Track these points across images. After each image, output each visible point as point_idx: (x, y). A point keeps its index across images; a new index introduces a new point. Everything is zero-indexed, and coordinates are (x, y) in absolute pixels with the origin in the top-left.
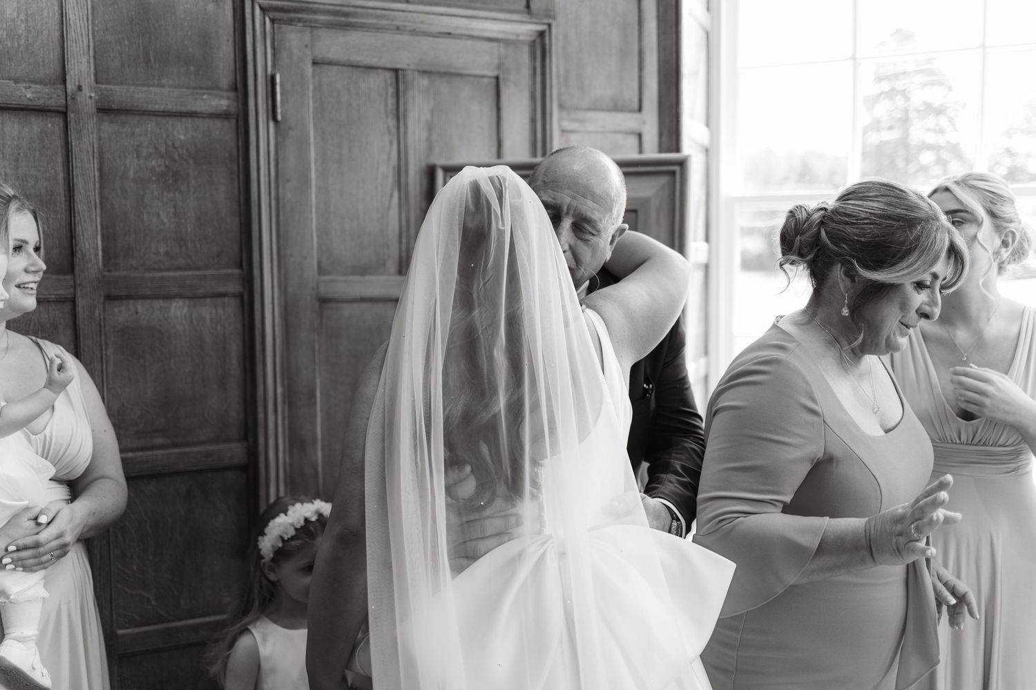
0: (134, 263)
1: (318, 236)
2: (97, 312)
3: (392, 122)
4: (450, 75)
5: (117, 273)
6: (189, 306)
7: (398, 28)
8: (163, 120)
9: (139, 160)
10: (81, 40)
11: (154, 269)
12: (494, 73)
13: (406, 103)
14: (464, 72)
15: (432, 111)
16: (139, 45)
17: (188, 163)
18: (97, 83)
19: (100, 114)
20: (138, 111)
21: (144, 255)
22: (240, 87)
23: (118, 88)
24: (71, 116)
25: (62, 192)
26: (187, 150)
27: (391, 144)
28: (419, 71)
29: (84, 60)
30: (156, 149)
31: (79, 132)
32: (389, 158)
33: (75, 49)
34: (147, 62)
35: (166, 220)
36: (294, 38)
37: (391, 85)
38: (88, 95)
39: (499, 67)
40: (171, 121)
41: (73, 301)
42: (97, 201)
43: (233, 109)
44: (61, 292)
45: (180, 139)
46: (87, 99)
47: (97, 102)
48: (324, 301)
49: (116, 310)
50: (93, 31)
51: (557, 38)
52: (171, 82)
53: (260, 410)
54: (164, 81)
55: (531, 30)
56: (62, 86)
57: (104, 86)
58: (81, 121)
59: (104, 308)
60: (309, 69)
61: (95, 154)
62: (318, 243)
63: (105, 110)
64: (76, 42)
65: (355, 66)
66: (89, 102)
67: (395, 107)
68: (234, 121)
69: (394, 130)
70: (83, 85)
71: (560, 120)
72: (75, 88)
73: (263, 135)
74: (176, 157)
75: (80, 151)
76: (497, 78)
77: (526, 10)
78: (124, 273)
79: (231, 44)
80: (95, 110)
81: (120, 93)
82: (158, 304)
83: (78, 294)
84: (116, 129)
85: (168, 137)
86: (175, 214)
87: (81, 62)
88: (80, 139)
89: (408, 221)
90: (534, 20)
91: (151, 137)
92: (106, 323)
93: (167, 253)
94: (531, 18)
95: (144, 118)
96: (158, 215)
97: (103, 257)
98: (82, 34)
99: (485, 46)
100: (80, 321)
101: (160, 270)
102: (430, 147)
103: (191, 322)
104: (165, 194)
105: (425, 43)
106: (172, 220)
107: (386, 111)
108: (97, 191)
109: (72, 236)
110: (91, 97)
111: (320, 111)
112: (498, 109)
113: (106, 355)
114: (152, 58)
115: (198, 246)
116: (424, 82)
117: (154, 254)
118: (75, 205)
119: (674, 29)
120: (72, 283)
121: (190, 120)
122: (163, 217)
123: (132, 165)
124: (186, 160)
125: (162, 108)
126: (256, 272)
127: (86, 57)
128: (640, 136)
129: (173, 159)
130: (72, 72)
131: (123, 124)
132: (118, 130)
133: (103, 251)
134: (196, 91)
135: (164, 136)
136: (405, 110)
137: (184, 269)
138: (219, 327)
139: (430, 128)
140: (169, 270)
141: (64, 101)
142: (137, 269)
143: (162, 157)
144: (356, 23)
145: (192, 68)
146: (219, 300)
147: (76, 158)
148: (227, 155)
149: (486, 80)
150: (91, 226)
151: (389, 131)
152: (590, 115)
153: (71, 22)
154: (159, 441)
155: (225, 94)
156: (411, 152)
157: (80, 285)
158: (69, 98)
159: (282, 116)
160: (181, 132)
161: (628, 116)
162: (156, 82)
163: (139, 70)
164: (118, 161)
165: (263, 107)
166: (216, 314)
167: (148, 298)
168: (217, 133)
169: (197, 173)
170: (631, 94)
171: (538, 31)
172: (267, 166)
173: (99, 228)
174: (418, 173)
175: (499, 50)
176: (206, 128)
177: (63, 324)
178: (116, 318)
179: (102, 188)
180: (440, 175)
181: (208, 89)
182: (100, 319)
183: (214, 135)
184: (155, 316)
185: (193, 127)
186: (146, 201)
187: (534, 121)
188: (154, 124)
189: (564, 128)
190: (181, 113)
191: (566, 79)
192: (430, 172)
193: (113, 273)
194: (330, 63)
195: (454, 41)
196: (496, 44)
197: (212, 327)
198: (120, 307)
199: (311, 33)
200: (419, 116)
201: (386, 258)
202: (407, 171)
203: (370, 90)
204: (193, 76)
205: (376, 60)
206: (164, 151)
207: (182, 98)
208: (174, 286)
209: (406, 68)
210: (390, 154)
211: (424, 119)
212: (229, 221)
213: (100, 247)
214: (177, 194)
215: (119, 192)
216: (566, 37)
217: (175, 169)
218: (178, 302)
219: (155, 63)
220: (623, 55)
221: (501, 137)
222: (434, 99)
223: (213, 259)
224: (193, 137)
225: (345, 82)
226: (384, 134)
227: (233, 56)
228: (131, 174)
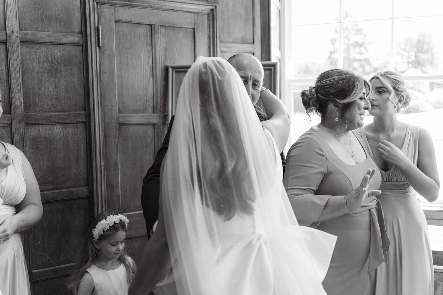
0: (37, 109)
1: (118, 97)
2: (22, 131)
3: (149, 48)
4: (174, 27)
5: (30, 114)
6: (62, 128)
7: (151, 7)
8: (50, 46)
9: (39, 64)
10: (13, 11)
11: (46, 112)
12: (193, 27)
13: (155, 40)
14: (180, 26)
15: (166, 44)
16: (39, 13)
18: (20, 30)
19: (22, 44)
20: (39, 42)
21: (42, 105)
22: (84, 32)
23: (29, 32)
24: (9, 44)
25: (5, 78)
26: (61, 59)
27: (149, 57)
28: (160, 26)
29: (14, 20)
30: (47, 59)
31: (13, 51)
32: (148, 63)
33: (10, 15)
34: (42, 21)
35: (51, 90)
36: (106, 11)
37: (149, 31)
38: (16, 35)
39: (195, 24)
40: (53, 47)
41: (11, 126)
42: (21, 82)
44: (5, 122)
45: (57, 55)
46: (16, 37)
47: (20, 38)
48: (121, 125)
49: (30, 130)
50: (18, 7)
51: (219, 12)
52: (53, 30)
53: (94, 172)
54: (50, 29)
55: (208, 9)
56: (5, 31)
57: (23, 31)
58: (13, 47)
59: (25, 129)
60: (114, 24)
61: (20, 61)
62: (118, 99)
63: (24, 42)
64: (10, 12)
65: (133, 23)
66: (17, 38)
67: (151, 41)
68: (81, 47)
69: (150, 51)
70: (14, 30)
71: (220, 47)
72: (10, 32)
73: (94, 53)
74: (56, 62)
75: (13, 60)
76: (194, 29)
78: (33, 114)
79: (79, 13)
80: (19, 42)
81: (31, 35)
82: (49, 127)
83: (13, 123)
84: (29, 50)
85: (52, 53)
86: (56, 87)
87: (13, 21)
88: (13, 54)
89: (157, 90)
90: (209, 4)
91: (45, 54)
92: (26, 136)
93: (52, 105)
94: (208, 3)
95: (42, 45)
96: (48, 88)
97: (24, 106)
98: (13, 8)
99: (189, 15)
100: (14, 135)
101: (49, 112)
102: (166, 59)
103: (63, 135)
104: (51, 78)
105: (163, 14)
106: (54, 90)
107: (147, 43)
108: (21, 78)
109: (10, 97)
110: (17, 36)
111: (118, 42)
112: (195, 42)
113: (26, 150)
114: (44, 19)
115: (66, 102)
116: (163, 30)
117: (47, 105)
118: (11, 84)
119: (267, 9)
120: (10, 118)
121: (62, 46)
122: (50, 88)
123: (36, 66)
124: (60, 64)
125: (49, 41)
126: (92, 113)
127: (15, 18)
129: (54, 63)
130: (9, 25)
131: (32, 48)
132: (30, 51)
133: (24, 104)
134: (64, 34)
135: (50, 53)
136: (155, 43)
137: (60, 112)
138: (75, 137)
139: (166, 50)
140: (53, 112)
141: (5, 38)
142: (39, 112)
143: (50, 63)
144: (134, 4)
145: (62, 24)
146: (75, 125)
147: (11, 63)
148: (78, 61)
149: (189, 30)
150: (19, 93)
151: (148, 52)
152: (233, 45)
153: (8, 3)
154: (50, 187)
155: (77, 35)
156: (158, 61)
157: (14, 119)
158: (8, 36)
159: (102, 45)
160: (58, 51)
161: (249, 45)
162: (46, 30)
163: (39, 24)
164: (30, 64)
165: (94, 41)
166: (74, 131)
167: (44, 124)
168: (74, 52)
169: (65, 69)
170: (250, 36)
171: (211, 9)
172: (96, 66)
173: (22, 94)
174: (161, 69)
175: (194, 17)
176: (69, 50)
177: (7, 136)
178: (30, 133)
179: (23, 76)
180: (170, 70)
181: (69, 33)
182: (23, 134)
183: (72, 53)
184: (47, 132)
185: (63, 50)
186: (42, 82)
187: (209, 47)
188: (46, 48)
189: (222, 51)
190: (58, 43)
191: (223, 29)
192: (166, 69)
193: (28, 114)
194: (122, 22)
195: (175, 13)
196: (193, 14)
197: (73, 137)
198: (32, 128)
199: (114, 9)
200: (161, 45)
201: (148, 106)
202: (156, 69)
203: (140, 33)
204: (63, 27)
205: (142, 21)
206: (50, 60)
207: (58, 36)
208: (56, 119)
209: (155, 24)
210: (149, 61)
211: (163, 46)
212: (79, 90)
213: (22, 102)
214: (56, 79)
215: (31, 78)
216: (222, 11)
217: (55, 68)
218: (57, 126)
219: (46, 21)
220: (246, 20)
221: (196, 54)
222: (167, 38)
223: (73, 107)
224: (63, 54)
225: (129, 30)
226: (146, 52)
227: (80, 18)
228: (36, 70)
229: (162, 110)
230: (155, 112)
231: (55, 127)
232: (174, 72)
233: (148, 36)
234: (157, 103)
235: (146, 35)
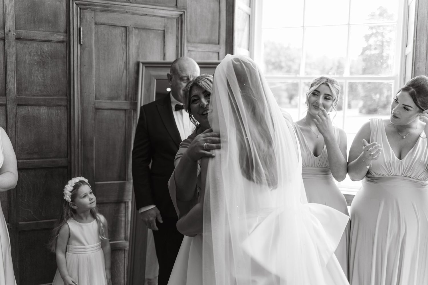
0: (27, 93)
1: (95, 86)
2: (14, 110)
3: (124, 46)
4: (146, 29)
5: (23, 97)
6: (47, 109)
7: (127, 12)
8: (40, 43)
9: (31, 57)
10: (10, 14)
11: (35, 95)
12: (163, 29)
13: (129, 39)
14: (152, 28)
15: (139, 43)
16: (31, 16)
17: (48, 58)
18: (16, 29)
19: (17, 40)
20: (31, 39)
21: (32, 90)
22: (68, 32)
23: (23, 31)
24: (6, 41)
25: (3, 67)
26: (48, 54)
27: (123, 53)
28: (134, 28)
29: (11, 21)
30: (37, 53)
31: (9, 46)
32: (123, 59)
33: (8, 17)
34: (34, 22)
35: (40, 78)
36: (88, 15)
37: (124, 32)
38: (13, 33)
39: (165, 27)
40: (42, 43)
41: (6, 106)
42: (15, 71)
43: (65, 40)
44: (1, 102)
45: (45, 50)
47: (16, 36)
48: (97, 109)
49: (21, 109)
50: (15, 11)
51: (187, 17)
52: (43, 30)
53: (72, 147)
54: (40, 29)
55: (177, 14)
56: (3, 30)
57: (18, 30)
58: (10, 43)
59: (17, 109)
60: (93, 26)
61: (15, 55)
62: (95, 88)
63: (19, 39)
64: (8, 15)
65: (110, 25)
66: (13, 36)
67: (125, 40)
68: (65, 44)
69: (124, 49)
70: (11, 30)
71: (187, 46)
72: (8, 31)
73: (76, 49)
74: (44, 56)
75: (9, 53)
76: (164, 31)
77: (176, 6)
78: (24, 97)
79: (65, 16)
80: (15, 39)
81: (24, 33)
82: (36, 108)
83: (8, 103)
85: (41, 49)
86: (43, 76)
88: (9, 49)
89: (129, 81)
90: (178, 10)
91: (35, 49)
92: (17, 114)
93: (40, 90)
94: (177, 9)
95: (33, 42)
96: (37, 77)
97: (17, 90)
98: (11, 12)
99: (160, 19)
100: (8, 113)
101: (37, 96)
102: (138, 55)
103: (48, 115)
104: (40, 69)
105: (137, 18)
106: (42, 78)
107: (122, 42)
108: (15, 68)
109: (6, 83)
110: (13, 34)
111: (97, 41)
112: (164, 42)
113: (17, 125)
114: (36, 21)
115: (51, 88)
116: (137, 31)
118: (7, 72)
119: (232, 15)
120: (5, 99)
121: (49, 43)
122: (39, 77)
123: (28, 58)
124: (47, 57)
125: (39, 38)
126: (72, 98)
127: (12, 20)
128: (218, 53)
129: (43, 57)
130: (7, 25)
131: (25, 44)
132: (23, 46)
133: (17, 88)
134: (52, 33)
135: (40, 48)
136: (129, 42)
137: (46, 96)
138: (58, 117)
139: (138, 48)
140: (40, 96)
141: (4, 35)
142: (29, 95)
143: (39, 56)
144: (111, 10)
145: (50, 25)
146: (58, 107)
147: (8, 56)
148: (63, 56)
149: (160, 31)
150: (13, 80)
151: (123, 49)
152: (199, 45)
153: (7, 7)
154: (35, 156)
155: (62, 34)
156: (131, 56)
157: (8, 100)
158: (6, 34)
159: (83, 43)
160: (46, 47)
161: (214, 45)
162: (37, 29)
163: (31, 25)
164: (23, 57)
165: (76, 39)
166: (57, 112)
167: (33, 106)
168: (59, 48)
169: (51, 62)
170: (215, 38)
171: (180, 14)
172: (77, 60)
173: (16, 80)
174: (133, 64)
175: (165, 21)
176: (55, 46)
177: (2, 113)
178: (21, 112)
179: (17, 66)
180: (141, 65)
181: (56, 32)
182: (15, 113)
183: (58, 48)
184: (35, 112)
185: (50, 46)
186: (33, 71)
187: (177, 47)
188: (36, 44)
189: (189, 50)
190: (46, 40)
191: (191, 32)
192: (138, 64)
193: (20, 97)
194: (101, 24)
195: (148, 17)
196: (164, 18)
197: (56, 117)
198: (22, 108)
199: (94, 13)
200: (134, 44)
201: (121, 94)
202: (129, 64)
203: (116, 34)
204: (51, 27)
205: (118, 23)
206: (40, 54)
207: (46, 35)
208: (42, 102)
209: (130, 26)
210: (123, 57)
211: (136, 45)
212: (63, 79)
213: (16, 87)
214: (44, 69)
215: (23, 68)
216: (191, 16)
217: (44, 60)
218: (43, 108)
219: (37, 23)
220: (213, 23)
221: (165, 52)
222: (140, 38)
223: (57, 93)
224: (50, 49)
225: (107, 31)
226: (121, 50)
227: (65, 21)
228: (28, 62)
229: (133, 98)
230: (127, 99)
231: (42, 108)
232: (144, 67)
233: (123, 36)
234: (129, 92)
235: (121, 35)
